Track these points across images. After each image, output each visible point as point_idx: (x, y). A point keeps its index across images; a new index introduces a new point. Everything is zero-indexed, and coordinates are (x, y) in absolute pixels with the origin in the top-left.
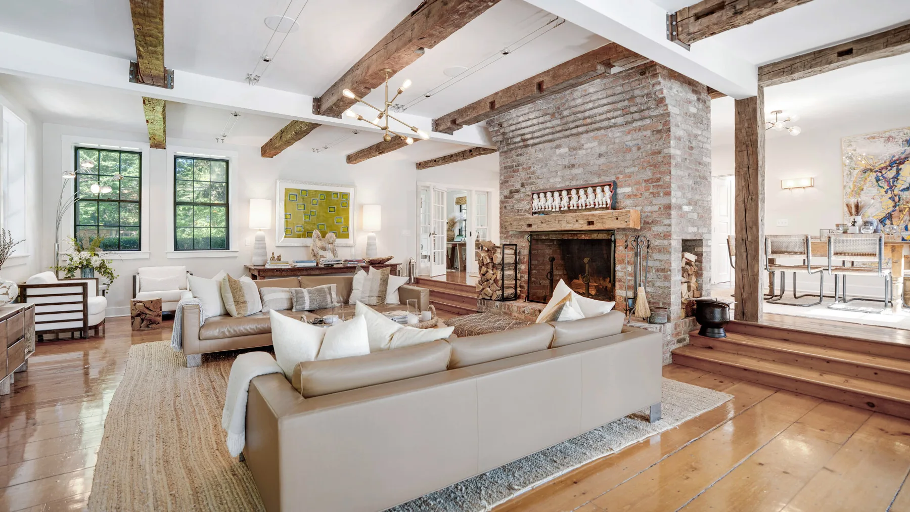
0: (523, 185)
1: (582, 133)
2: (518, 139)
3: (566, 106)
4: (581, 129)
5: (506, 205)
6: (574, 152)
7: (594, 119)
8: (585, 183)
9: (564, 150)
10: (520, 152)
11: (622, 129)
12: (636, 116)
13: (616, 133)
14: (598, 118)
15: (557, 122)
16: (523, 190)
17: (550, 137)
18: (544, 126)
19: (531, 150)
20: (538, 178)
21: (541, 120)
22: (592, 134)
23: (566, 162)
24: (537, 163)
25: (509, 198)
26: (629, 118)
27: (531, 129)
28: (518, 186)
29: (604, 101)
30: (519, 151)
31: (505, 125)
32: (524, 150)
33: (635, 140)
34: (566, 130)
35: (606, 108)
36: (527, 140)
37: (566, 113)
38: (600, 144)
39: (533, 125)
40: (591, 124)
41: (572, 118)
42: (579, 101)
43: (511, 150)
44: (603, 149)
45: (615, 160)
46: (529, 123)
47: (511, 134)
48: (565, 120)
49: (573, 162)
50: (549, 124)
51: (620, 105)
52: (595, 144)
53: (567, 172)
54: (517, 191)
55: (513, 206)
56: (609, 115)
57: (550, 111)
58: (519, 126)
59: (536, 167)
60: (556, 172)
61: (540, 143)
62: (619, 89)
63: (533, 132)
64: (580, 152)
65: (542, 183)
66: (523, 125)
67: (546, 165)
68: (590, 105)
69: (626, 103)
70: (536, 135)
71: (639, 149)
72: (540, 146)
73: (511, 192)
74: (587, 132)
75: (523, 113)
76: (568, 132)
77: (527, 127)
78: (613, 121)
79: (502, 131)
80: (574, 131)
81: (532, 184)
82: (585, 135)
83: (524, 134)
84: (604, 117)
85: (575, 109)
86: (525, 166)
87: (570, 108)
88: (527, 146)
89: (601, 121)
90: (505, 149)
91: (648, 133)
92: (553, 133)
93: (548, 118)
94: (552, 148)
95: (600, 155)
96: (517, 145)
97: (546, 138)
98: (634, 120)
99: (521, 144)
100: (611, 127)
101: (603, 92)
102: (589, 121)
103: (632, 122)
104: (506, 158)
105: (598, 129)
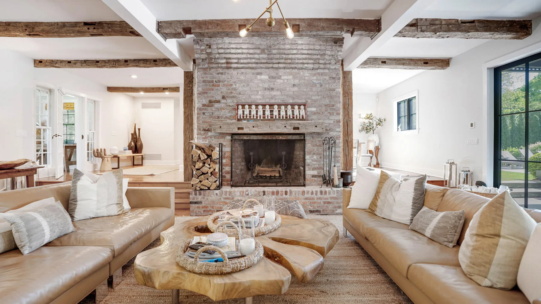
0: (223, 98)
1: (280, 68)
2: (224, 61)
3: (277, 47)
4: (281, 65)
5: (205, 111)
6: (274, 80)
7: (293, 61)
8: (282, 102)
9: (264, 77)
10: (221, 72)
11: (310, 72)
12: (322, 66)
13: (307, 74)
14: (297, 61)
15: (265, 56)
16: (223, 101)
17: (254, 65)
18: (252, 56)
19: (235, 72)
20: (240, 94)
21: (251, 51)
22: (288, 70)
23: (266, 86)
24: (239, 83)
25: (208, 106)
26: (316, 66)
27: (239, 56)
28: (219, 98)
29: (306, 52)
30: (220, 71)
31: (214, 47)
32: (226, 71)
33: (319, 80)
34: (269, 63)
35: (304, 56)
36: (232, 63)
37: (274, 52)
38: (294, 78)
39: (242, 53)
40: (290, 63)
41: (278, 56)
42: (288, 47)
43: (211, 68)
44: (296, 82)
45: (305, 90)
46: (239, 51)
47: (217, 56)
48: (272, 56)
49: (272, 86)
50: (256, 56)
51: (315, 57)
52: (291, 77)
53: (267, 93)
54: (218, 102)
55: (213, 113)
56: (305, 61)
57: (263, 47)
58: (228, 51)
59: (237, 85)
60: (258, 91)
61: (243, 68)
62: (318, 47)
63: (239, 59)
64: (278, 81)
65: (244, 97)
66: (233, 51)
67: (248, 85)
68: (295, 52)
69: (319, 57)
70: (242, 61)
71: (321, 86)
72: (243, 70)
73: (210, 102)
74: (284, 68)
75: (237, 42)
76: (271, 65)
77: (235, 54)
78: (306, 65)
79: (209, 51)
80: (276, 66)
81: (234, 97)
82: (282, 70)
83: (230, 59)
84: (301, 61)
85: (282, 51)
86: (226, 83)
87: (279, 49)
88: (228, 68)
89: (297, 63)
90: (206, 66)
91: (327, 78)
92: (257, 63)
93: (258, 51)
94: (254, 74)
95: (294, 85)
96: (220, 65)
97: (250, 65)
98: (319, 68)
99: (225, 65)
100: (302, 69)
101: (307, 46)
102: (289, 61)
103: (317, 69)
104: (205, 74)
105: (292, 68)
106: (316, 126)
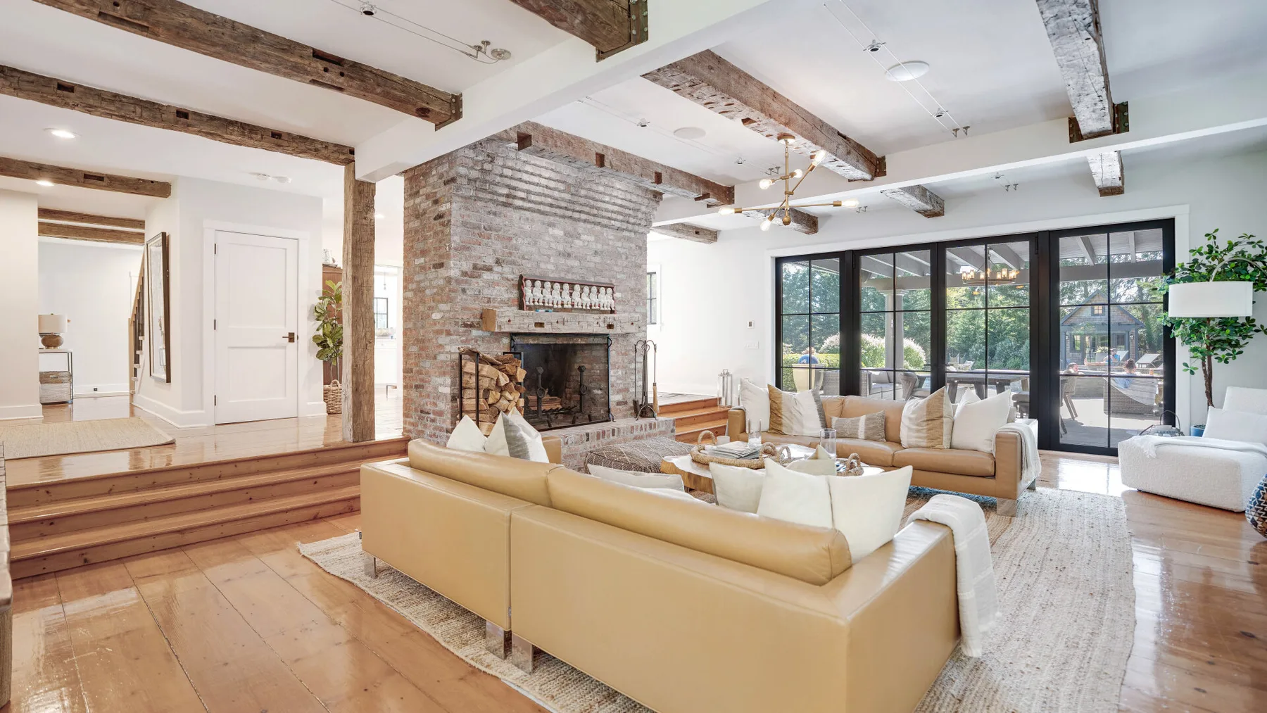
0: (498, 262)
1: (579, 220)
2: (505, 191)
3: (588, 186)
4: (583, 216)
5: (466, 286)
6: (570, 240)
7: (600, 212)
8: (581, 279)
9: (558, 232)
10: (494, 210)
11: (615, 233)
12: (630, 227)
13: (610, 234)
14: (605, 214)
15: (567, 196)
16: (497, 269)
17: (547, 209)
18: (547, 192)
19: (515, 215)
20: (523, 258)
21: (552, 184)
22: (589, 226)
23: (561, 248)
24: (522, 236)
25: (472, 277)
26: (624, 226)
27: (532, 188)
28: (490, 261)
29: (619, 202)
30: (493, 207)
31: (499, 161)
32: (500, 209)
33: (624, 248)
34: (568, 210)
35: (616, 208)
36: (515, 197)
37: (583, 192)
38: (597, 241)
39: (537, 185)
40: (594, 215)
41: (583, 201)
42: (601, 189)
43: (478, 199)
44: (599, 247)
45: (608, 262)
46: (536, 180)
47: (498, 179)
48: (575, 199)
49: (569, 250)
50: (556, 194)
51: (627, 211)
52: (592, 238)
53: (562, 261)
54: (489, 269)
55: (480, 292)
56: (614, 216)
57: (570, 181)
58: (519, 175)
59: (520, 240)
60: (549, 257)
61: (533, 211)
62: (634, 198)
63: (529, 192)
64: (577, 242)
65: (529, 266)
66: (525, 177)
67: (535, 243)
68: (607, 199)
69: (631, 212)
70: (533, 197)
71: (627, 258)
72: (528, 214)
73: (475, 267)
74: (585, 221)
75: (538, 163)
76: (569, 213)
77: (526, 182)
78: (613, 222)
79: (487, 166)
80: (576, 215)
81: (513, 263)
82: (581, 224)
83: (515, 188)
84: (609, 215)
85: (591, 194)
86: (500, 233)
87: (590, 189)
88: (505, 205)
89: (603, 217)
90: (472, 193)
91: (633, 246)
92: (551, 205)
93: (562, 187)
94: (544, 224)
95: (596, 252)
96: (495, 197)
97: (542, 208)
98: (627, 230)
99: (503, 199)
100: (606, 226)
101: (623, 193)
102: (595, 212)
103: (623, 230)
104: (467, 209)
105: (594, 223)
106: (632, 324)
